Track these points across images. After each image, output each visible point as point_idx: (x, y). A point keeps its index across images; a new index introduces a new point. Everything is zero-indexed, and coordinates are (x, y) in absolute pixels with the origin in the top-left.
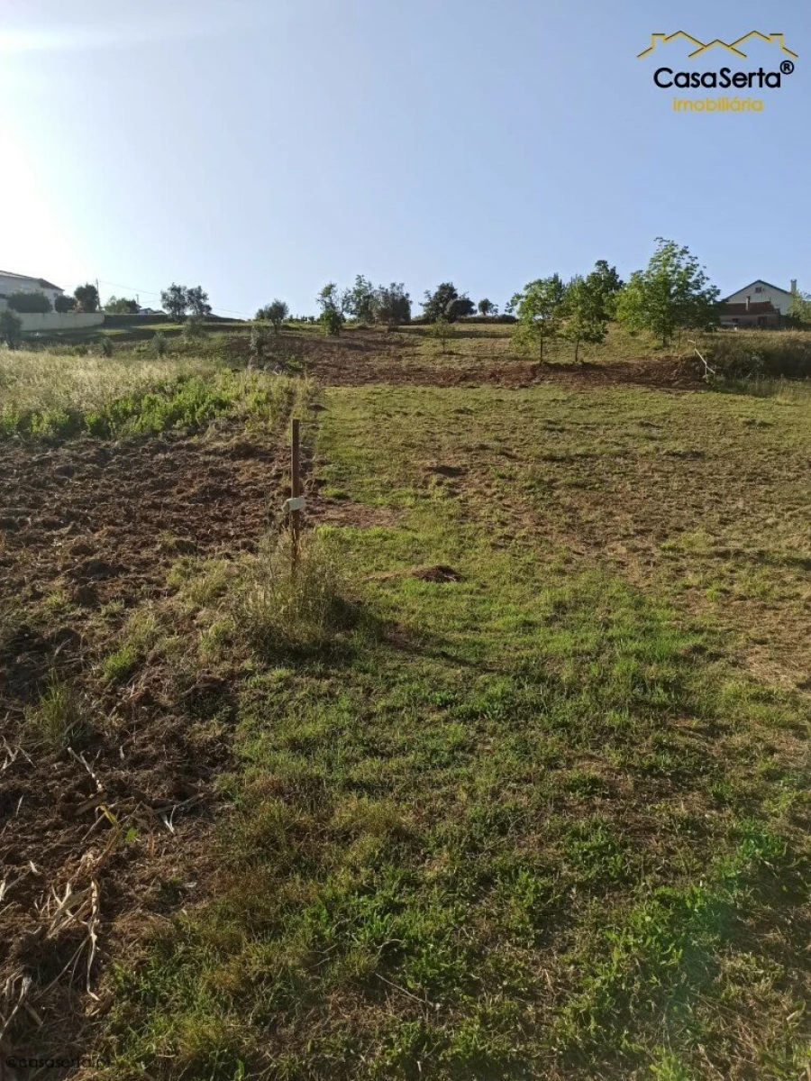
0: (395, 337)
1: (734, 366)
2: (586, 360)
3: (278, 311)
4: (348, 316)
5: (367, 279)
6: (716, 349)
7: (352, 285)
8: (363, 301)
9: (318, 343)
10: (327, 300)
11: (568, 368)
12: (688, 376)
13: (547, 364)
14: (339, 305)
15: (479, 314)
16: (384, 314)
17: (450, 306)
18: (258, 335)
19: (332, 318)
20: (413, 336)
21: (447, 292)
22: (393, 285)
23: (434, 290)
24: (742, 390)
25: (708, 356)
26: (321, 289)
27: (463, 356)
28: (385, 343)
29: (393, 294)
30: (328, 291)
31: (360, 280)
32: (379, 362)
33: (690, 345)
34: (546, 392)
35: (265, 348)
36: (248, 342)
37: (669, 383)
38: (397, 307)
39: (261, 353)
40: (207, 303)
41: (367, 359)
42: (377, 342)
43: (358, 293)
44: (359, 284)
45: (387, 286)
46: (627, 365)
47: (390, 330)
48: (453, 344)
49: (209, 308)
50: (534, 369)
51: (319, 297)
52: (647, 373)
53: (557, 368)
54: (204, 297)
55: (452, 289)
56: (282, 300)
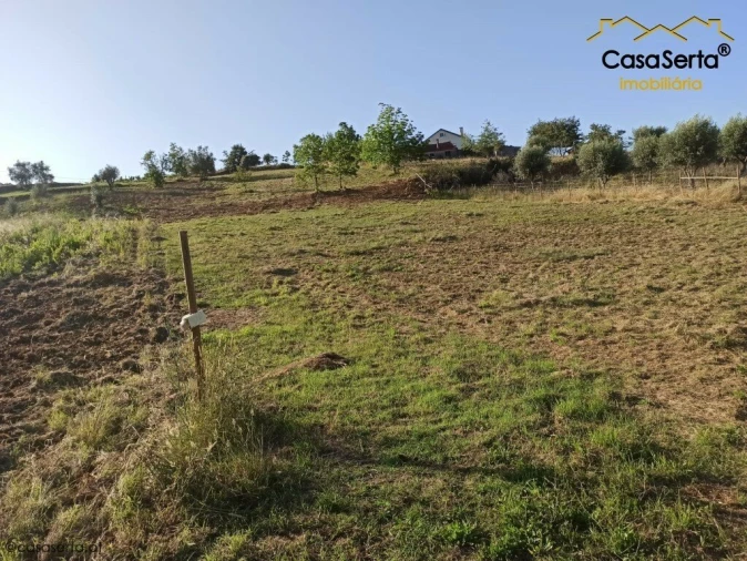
0: (207, 184)
1: (442, 182)
2: (348, 187)
3: (110, 174)
4: (168, 173)
5: (178, 145)
6: (428, 172)
7: (168, 150)
8: (178, 161)
9: (147, 194)
10: (149, 162)
11: (337, 193)
12: (415, 191)
13: (322, 192)
14: (159, 165)
15: (265, 164)
16: (196, 169)
17: (242, 161)
18: (96, 192)
19: (155, 175)
20: (220, 183)
21: (239, 151)
22: (200, 148)
23: (229, 151)
24: (451, 197)
25: (425, 177)
26: (143, 155)
27: (260, 192)
28: (200, 189)
29: (200, 155)
30: (149, 156)
31: (173, 145)
32: (198, 203)
33: (412, 171)
34: (327, 210)
35: (104, 201)
36: (88, 198)
37: (404, 197)
38: (204, 163)
39: (101, 206)
40: (50, 173)
41: (189, 201)
42: (193, 189)
43: (173, 156)
44: (173, 148)
45: (195, 149)
46: (375, 188)
47: (202, 180)
48: (250, 185)
49: (52, 177)
50: (313, 196)
51: (142, 161)
52: (389, 192)
53: (329, 194)
54: (47, 169)
55: (242, 149)
56: (113, 165)
